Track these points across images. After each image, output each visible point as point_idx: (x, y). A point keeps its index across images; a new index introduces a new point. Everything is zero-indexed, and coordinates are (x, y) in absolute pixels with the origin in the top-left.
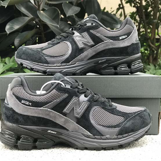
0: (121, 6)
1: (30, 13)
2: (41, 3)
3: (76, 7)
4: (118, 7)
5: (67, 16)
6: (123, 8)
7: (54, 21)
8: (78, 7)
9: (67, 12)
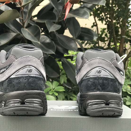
0: (95, 24)
1: (16, 29)
2: (25, 21)
3: (57, 25)
4: (92, 25)
5: (49, 31)
6: (96, 25)
7: (35, 38)
8: (59, 25)
9: (49, 29)
